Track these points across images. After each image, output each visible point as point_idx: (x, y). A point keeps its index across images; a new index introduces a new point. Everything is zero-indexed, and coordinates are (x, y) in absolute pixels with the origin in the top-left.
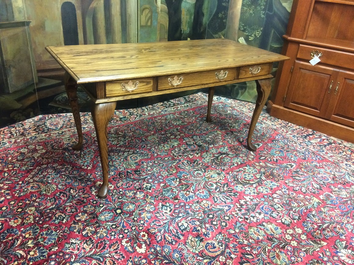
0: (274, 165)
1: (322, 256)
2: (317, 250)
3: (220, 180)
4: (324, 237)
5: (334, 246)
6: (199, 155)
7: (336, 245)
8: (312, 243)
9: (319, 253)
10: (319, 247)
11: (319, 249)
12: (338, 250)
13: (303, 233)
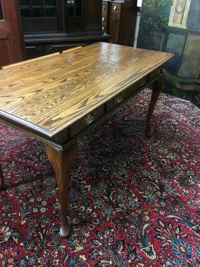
0: (148, 232)
1: (13, 214)
2: (19, 213)
3: (113, 175)
4: (29, 227)
5: (17, 229)
6: (154, 169)
7: (16, 231)
8: (27, 214)
9: (16, 213)
10: (21, 216)
11: (20, 215)
12: (12, 230)
13: (39, 212)
